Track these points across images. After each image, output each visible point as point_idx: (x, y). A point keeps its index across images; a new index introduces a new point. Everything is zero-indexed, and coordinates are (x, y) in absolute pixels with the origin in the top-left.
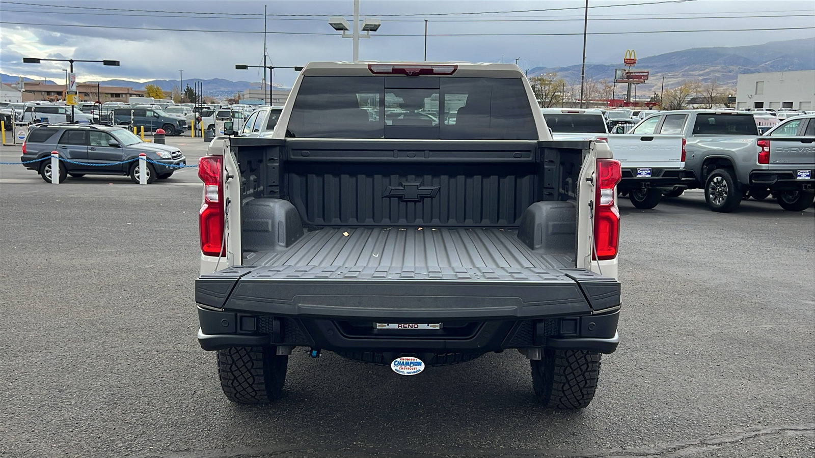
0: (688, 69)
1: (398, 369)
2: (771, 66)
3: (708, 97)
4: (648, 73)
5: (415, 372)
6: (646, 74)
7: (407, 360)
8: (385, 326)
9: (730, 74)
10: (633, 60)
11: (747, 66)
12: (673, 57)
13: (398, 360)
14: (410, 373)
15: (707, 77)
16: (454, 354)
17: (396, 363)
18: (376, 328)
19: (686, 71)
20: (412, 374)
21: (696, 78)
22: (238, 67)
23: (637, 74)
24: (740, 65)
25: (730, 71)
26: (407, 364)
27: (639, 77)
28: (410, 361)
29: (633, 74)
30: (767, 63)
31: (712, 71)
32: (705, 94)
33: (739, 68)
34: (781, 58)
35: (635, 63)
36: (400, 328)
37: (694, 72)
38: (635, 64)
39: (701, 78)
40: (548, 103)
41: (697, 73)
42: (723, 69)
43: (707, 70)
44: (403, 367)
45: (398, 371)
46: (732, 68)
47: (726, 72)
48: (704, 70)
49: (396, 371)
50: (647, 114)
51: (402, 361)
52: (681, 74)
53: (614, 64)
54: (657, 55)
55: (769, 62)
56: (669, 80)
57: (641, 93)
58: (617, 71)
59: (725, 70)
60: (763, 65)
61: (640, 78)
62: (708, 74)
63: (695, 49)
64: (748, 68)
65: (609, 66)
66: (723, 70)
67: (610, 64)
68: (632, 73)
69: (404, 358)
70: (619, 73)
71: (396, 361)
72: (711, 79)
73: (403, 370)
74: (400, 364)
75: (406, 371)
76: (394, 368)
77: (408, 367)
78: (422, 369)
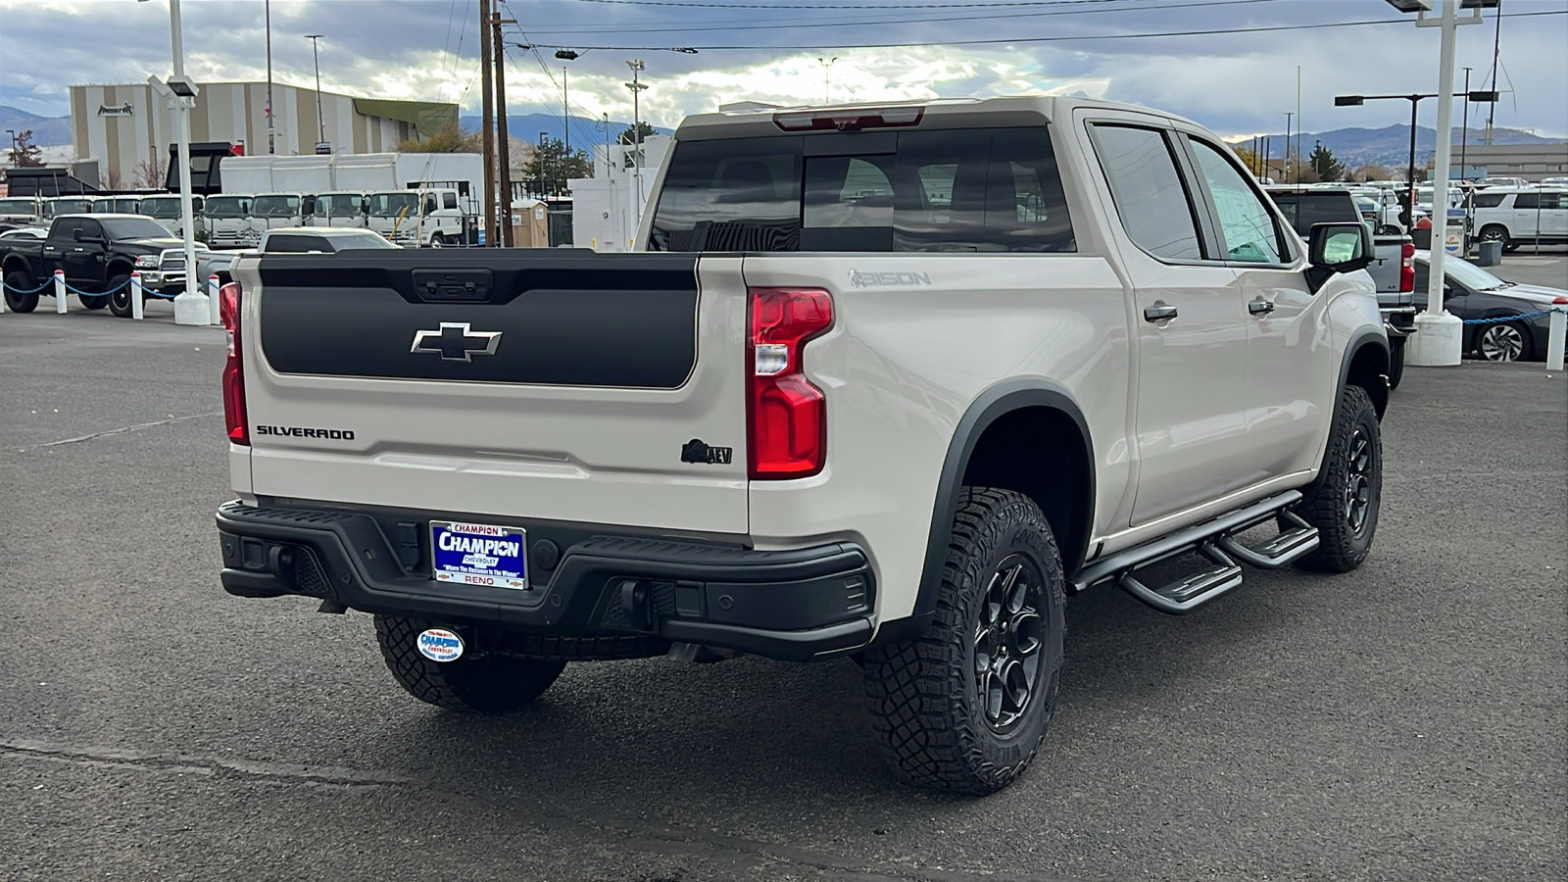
1: (426, 648)
5: (449, 657)
7: (439, 634)
8: (448, 577)
13: (426, 633)
14: (443, 657)
16: (576, 639)
17: (425, 639)
18: (435, 579)
20: (446, 660)
22: (1340, 101)
26: (439, 642)
28: (442, 637)
36: (468, 582)
44: (434, 646)
45: (426, 652)
49: (423, 653)
51: (432, 636)
69: (435, 631)
71: (424, 636)
73: (432, 652)
74: (429, 641)
75: (437, 654)
76: (421, 646)
77: (440, 647)
78: (459, 654)
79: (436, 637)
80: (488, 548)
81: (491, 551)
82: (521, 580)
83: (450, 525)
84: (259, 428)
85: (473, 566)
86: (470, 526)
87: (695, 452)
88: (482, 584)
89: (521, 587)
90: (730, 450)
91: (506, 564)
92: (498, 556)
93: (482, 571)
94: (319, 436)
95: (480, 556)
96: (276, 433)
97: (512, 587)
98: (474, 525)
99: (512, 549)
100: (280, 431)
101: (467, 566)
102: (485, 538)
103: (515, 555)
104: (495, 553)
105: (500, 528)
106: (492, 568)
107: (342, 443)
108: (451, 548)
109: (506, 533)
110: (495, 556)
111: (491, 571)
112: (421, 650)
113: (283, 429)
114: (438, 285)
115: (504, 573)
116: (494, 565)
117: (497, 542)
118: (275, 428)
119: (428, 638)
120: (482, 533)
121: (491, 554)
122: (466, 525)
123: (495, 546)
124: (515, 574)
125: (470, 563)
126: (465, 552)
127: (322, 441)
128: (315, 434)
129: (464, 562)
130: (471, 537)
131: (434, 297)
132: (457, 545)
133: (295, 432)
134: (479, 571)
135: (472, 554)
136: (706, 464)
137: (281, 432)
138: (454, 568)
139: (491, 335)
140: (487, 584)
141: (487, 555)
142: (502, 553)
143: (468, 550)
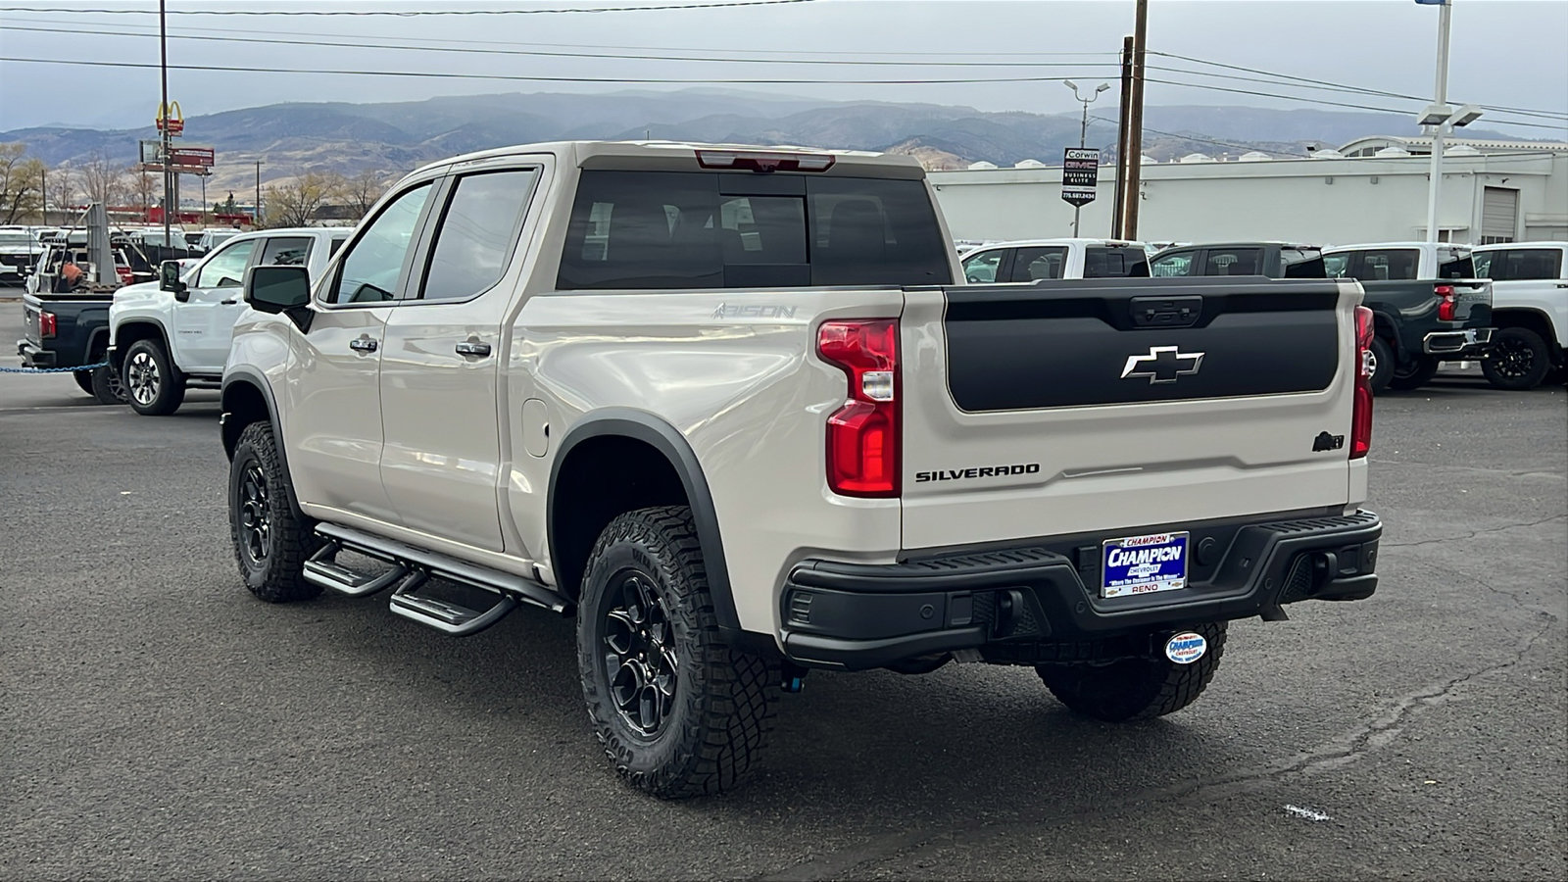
0: (280, 145)
1: (1174, 654)
2: (443, 146)
3: (358, 206)
4: (213, 151)
5: (1195, 657)
6: (210, 155)
7: (1186, 638)
8: (1116, 592)
9: (366, 158)
10: (177, 122)
11: (398, 144)
12: (246, 120)
13: (1174, 639)
14: (1189, 659)
15: (322, 163)
17: (1173, 645)
18: (1104, 597)
19: (274, 150)
20: (1192, 661)
21: (298, 164)
23: (188, 153)
24: (383, 140)
25: (365, 153)
26: (1186, 645)
27: (194, 160)
28: (1188, 640)
29: (181, 153)
30: (435, 139)
31: (331, 151)
32: (352, 199)
33: (383, 148)
34: (460, 131)
35: (181, 129)
37: (292, 153)
38: (183, 132)
39: (307, 165)
40: (9, 214)
41: (299, 154)
42: (351, 148)
43: (320, 149)
44: (1181, 650)
45: (1175, 658)
46: (368, 146)
47: (357, 156)
48: (313, 149)
49: (1171, 660)
50: (218, 240)
51: (1179, 641)
52: (266, 156)
53: (118, 129)
54: (211, 114)
55: (437, 138)
56: (242, 167)
57: (192, 194)
58: (144, 146)
59: (354, 151)
60: (427, 142)
61: (200, 163)
62: (322, 156)
63: (290, 104)
64: (398, 146)
65: (106, 134)
66: (351, 150)
67: (108, 130)
68: (177, 150)
69: (1182, 636)
70: (148, 149)
71: (1172, 643)
72: (327, 168)
73: (1180, 657)
74: (1177, 647)
75: (1184, 657)
76: (1169, 654)
77: (1187, 650)
78: (1203, 652)
79: (1183, 641)
80: (1152, 556)
81: (1155, 559)
82: (1181, 580)
83: (1123, 541)
84: (919, 476)
85: (1137, 577)
86: (1142, 538)
87: (1324, 442)
88: (1147, 591)
89: (1181, 587)
90: (1343, 437)
91: (1168, 568)
92: (1161, 562)
93: (1145, 580)
94: (997, 474)
95: (1143, 565)
96: (942, 478)
97: (1175, 588)
98: (1146, 537)
99: (1175, 553)
100: (947, 475)
101: (1131, 578)
102: (1150, 548)
103: (1177, 557)
104: (1158, 560)
105: (1168, 535)
106: (1154, 575)
107: (1025, 478)
108: (1118, 563)
109: (1172, 538)
110: (1159, 563)
111: (1153, 578)
112: (1170, 657)
113: (952, 473)
114: (1156, 312)
115: (1166, 576)
116: (1157, 571)
117: (1161, 549)
118: (942, 473)
119: (1176, 644)
120: (1152, 543)
121: (1155, 562)
122: (1138, 538)
123: (1159, 553)
124: (1175, 576)
125: (1135, 574)
126: (1132, 565)
127: (1002, 479)
128: (993, 473)
129: (1129, 574)
130: (1137, 550)
131: (1151, 323)
132: (1125, 559)
133: (968, 474)
134: (1142, 580)
135: (1137, 565)
136: (1326, 451)
137: (950, 476)
138: (1119, 582)
139: (1197, 355)
140: (1152, 591)
141: (1151, 564)
142: (1165, 559)
143: (1134, 563)
